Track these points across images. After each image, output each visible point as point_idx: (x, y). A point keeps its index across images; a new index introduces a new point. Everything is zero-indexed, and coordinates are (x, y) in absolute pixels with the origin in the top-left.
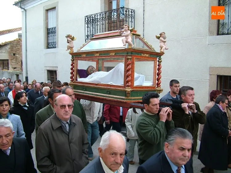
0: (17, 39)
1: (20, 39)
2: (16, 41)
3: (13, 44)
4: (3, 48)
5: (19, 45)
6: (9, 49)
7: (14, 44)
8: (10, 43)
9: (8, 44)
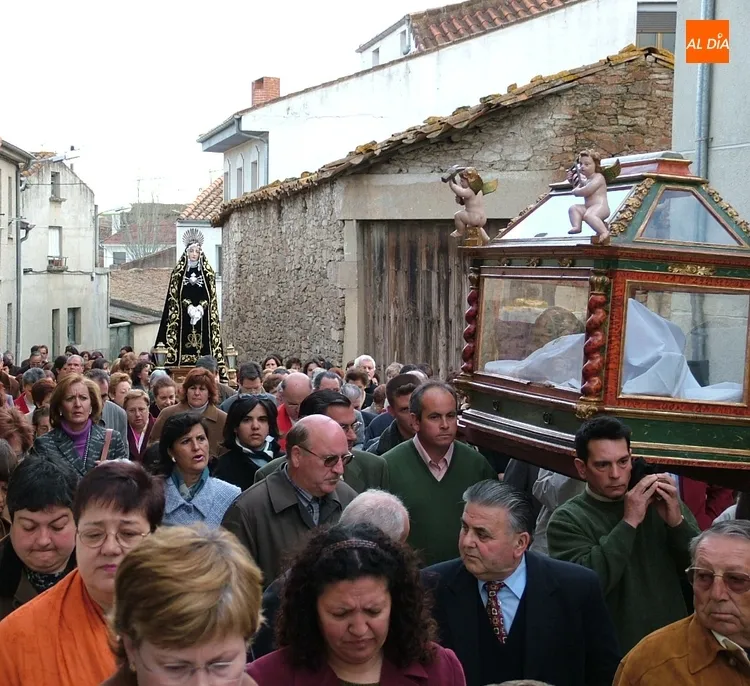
0: (630, 49)
1: (651, 51)
2: (620, 71)
3: (597, 96)
4: (516, 128)
5: (642, 97)
6: (565, 132)
7: (607, 91)
8: (576, 81)
9: (557, 94)
